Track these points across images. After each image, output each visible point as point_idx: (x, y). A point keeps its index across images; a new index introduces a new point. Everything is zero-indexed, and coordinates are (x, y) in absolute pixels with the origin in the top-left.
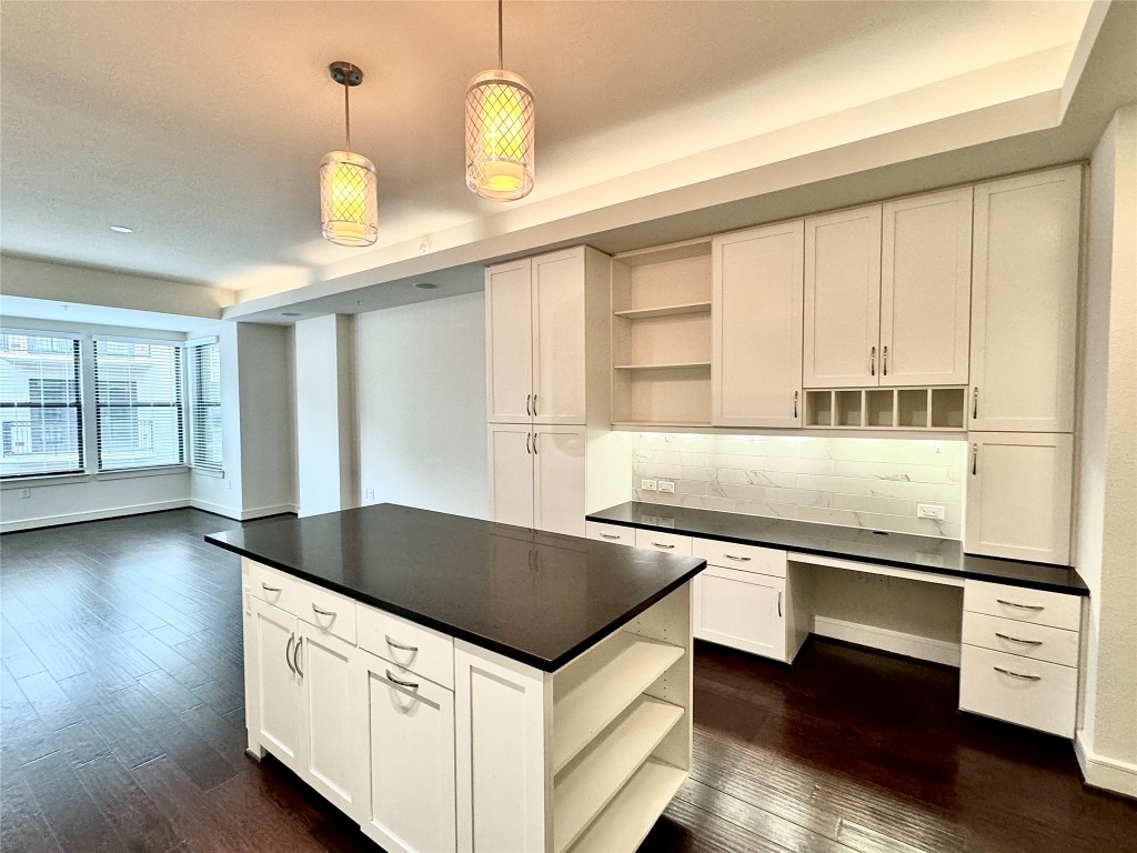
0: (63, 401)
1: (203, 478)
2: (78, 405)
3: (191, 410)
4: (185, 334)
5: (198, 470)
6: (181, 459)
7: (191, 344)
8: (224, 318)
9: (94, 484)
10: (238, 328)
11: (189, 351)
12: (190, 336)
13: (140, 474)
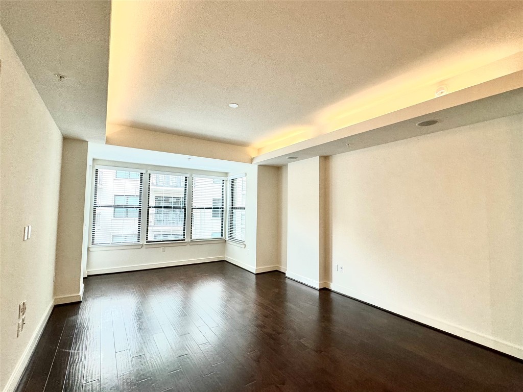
0: (179, 206)
1: (232, 247)
2: (185, 208)
3: (228, 211)
4: (227, 173)
5: (229, 242)
6: (222, 236)
7: (230, 178)
8: (253, 162)
9: (188, 246)
10: (258, 168)
11: (228, 181)
12: (229, 175)
13: (206, 243)
